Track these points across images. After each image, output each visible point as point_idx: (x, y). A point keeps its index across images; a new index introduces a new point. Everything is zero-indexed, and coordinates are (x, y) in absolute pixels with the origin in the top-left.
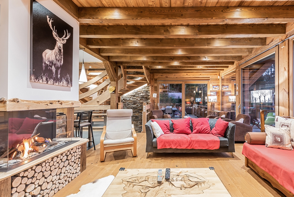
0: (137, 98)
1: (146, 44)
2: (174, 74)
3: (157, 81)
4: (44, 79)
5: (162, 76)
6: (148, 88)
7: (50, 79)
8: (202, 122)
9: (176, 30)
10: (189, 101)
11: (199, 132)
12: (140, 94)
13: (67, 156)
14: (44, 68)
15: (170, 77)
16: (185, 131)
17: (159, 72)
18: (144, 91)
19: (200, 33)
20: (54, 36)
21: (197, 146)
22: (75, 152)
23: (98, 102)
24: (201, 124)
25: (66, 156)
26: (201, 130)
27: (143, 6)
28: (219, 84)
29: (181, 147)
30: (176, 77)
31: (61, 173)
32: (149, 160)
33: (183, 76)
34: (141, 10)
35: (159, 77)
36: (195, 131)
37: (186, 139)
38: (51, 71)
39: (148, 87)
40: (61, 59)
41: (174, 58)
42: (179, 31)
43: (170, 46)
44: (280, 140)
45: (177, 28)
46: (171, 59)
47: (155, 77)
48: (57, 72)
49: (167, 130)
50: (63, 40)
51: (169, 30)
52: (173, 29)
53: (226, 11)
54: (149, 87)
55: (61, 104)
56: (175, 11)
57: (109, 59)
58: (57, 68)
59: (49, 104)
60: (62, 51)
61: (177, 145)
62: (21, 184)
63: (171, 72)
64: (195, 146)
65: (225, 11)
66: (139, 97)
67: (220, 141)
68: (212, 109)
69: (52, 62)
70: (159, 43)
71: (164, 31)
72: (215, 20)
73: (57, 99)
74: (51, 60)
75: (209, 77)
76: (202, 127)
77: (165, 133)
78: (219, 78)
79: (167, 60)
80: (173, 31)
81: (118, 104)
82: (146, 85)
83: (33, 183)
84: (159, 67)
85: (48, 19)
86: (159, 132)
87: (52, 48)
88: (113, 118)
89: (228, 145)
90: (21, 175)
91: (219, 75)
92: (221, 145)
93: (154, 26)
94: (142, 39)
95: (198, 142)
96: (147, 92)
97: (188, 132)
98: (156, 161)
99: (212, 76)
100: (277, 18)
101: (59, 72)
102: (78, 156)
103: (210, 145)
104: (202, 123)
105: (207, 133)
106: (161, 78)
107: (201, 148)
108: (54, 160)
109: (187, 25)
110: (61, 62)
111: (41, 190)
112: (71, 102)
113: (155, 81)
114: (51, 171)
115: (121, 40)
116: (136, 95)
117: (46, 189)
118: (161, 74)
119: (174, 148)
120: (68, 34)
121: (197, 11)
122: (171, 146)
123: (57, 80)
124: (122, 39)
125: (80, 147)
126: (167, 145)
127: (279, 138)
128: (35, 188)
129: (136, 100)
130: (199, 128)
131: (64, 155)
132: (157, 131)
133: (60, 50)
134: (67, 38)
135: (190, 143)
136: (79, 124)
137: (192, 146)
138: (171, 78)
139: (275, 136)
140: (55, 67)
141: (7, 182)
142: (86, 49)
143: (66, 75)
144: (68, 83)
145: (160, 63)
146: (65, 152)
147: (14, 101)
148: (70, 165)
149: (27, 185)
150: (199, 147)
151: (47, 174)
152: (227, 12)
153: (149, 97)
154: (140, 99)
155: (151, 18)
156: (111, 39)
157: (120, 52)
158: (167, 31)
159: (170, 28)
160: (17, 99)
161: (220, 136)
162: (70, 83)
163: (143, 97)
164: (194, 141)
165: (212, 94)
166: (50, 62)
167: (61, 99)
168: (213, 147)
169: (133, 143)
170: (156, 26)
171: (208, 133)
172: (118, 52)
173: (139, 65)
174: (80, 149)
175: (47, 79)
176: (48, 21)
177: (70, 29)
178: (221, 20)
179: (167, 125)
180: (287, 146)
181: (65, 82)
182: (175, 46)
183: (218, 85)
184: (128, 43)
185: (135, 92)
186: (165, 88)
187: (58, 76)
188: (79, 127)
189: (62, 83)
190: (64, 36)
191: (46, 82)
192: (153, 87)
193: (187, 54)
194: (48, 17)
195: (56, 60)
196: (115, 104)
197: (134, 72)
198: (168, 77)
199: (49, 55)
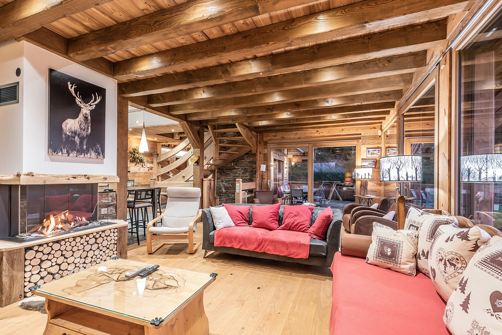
1: (214, 93)
2: (295, 132)
3: (268, 145)
4: (65, 151)
5: (275, 136)
7: (72, 151)
8: (298, 212)
9: (239, 68)
10: (349, 177)
11: (289, 228)
13: (96, 239)
14: (64, 140)
15: (289, 137)
16: (267, 225)
17: (270, 131)
19: (274, 66)
20: (78, 103)
21: (271, 248)
22: (109, 236)
23: (184, 177)
24: (294, 215)
25: (94, 239)
26: (292, 225)
27: (176, 46)
28: (380, 146)
29: (247, 247)
30: (297, 136)
31: (87, 256)
32: (204, 260)
33: (310, 135)
34: (175, 53)
35: (270, 138)
36: (284, 225)
37: (255, 237)
38: (75, 141)
40: (88, 128)
41: (273, 108)
42: (243, 69)
43: (246, 92)
44: (390, 253)
45: (240, 65)
46: (269, 109)
47: (265, 139)
48: (81, 143)
49: (241, 220)
50: (91, 105)
51: (229, 69)
52: (234, 67)
53: (290, 27)
55: (88, 178)
56: (216, 44)
57: (186, 118)
58: (82, 139)
59: (70, 178)
60: (89, 118)
61: (241, 243)
62: (35, 257)
63: (288, 129)
64: (268, 248)
65: (288, 28)
67: (310, 245)
68: (362, 193)
69: (75, 133)
70: (231, 90)
71: (223, 73)
72: (274, 45)
73: (85, 174)
74: (73, 130)
75: (360, 134)
76: (295, 221)
77: (237, 225)
78: (380, 134)
79: (263, 112)
80: (234, 71)
81: (203, 181)
83: (50, 260)
84: (264, 123)
85: (70, 86)
86: (223, 222)
87: (75, 116)
88: (175, 199)
89: (324, 254)
90: (36, 248)
91: (381, 129)
92: (312, 252)
93: (210, 67)
94: (208, 87)
95: (273, 242)
97: (271, 226)
98: (212, 263)
99: (366, 132)
100: (388, 17)
101: (85, 142)
102: (113, 242)
103: (293, 251)
104: (296, 214)
105: (301, 230)
106: (274, 140)
107: (277, 253)
108: (78, 239)
109: (253, 58)
110: (87, 131)
111: (60, 270)
112: (102, 177)
113: (265, 145)
114: (73, 252)
115: (184, 92)
117: (66, 270)
118: (274, 134)
119: (236, 248)
120: (97, 98)
121: (245, 37)
122: (232, 244)
123: (81, 151)
124: (185, 90)
125: (116, 230)
126: (227, 242)
127: (389, 250)
128: (52, 266)
130: (289, 221)
131: (91, 236)
132: (218, 221)
133: (86, 118)
134: (96, 103)
135: (261, 242)
137: (263, 249)
138: (290, 139)
139: (383, 244)
140: (78, 137)
141: (20, 253)
143: (95, 145)
144: (99, 154)
145: (259, 116)
146: (92, 233)
147: (28, 175)
148: (101, 250)
149: (42, 261)
150: (275, 250)
151: (68, 254)
152: (292, 29)
155: (186, 60)
156: (173, 92)
157: (192, 107)
158: (226, 72)
159: (230, 67)
160: (31, 173)
161: (315, 237)
162: (101, 154)
164: (266, 240)
165: (365, 164)
166: (72, 132)
167: (89, 173)
168: (296, 253)
169: (187, 234)
170: (212, 67)
171: (303, 232)
172: (190, 107)
173: (230, 122)
174: (116, 234)
175: (68, 152)
176: (70, 88)
177: (101, 91)
178: (285, 43)
179: (243, 213)
180: (402, 266)
181: (93, 154)
182: (254, 90)
183: (378, 148)
184: (192, 96)
186: (306, 154)
187: (83, 147)
189: (89, 154)
190: (92, 101)
191: (67, 155)
193: (285, 100)
194: (69, 83)
195: (81, 129)
196: (199, 180)
197: (235, 132)
198: (285, 137)
199: (71, 125)
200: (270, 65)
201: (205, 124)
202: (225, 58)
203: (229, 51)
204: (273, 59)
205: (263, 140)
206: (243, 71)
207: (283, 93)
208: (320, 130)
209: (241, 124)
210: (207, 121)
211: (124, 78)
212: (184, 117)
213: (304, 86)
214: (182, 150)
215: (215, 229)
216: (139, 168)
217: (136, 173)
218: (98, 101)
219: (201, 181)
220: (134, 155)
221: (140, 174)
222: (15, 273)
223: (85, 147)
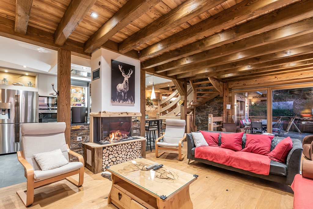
1: (193, 60)
2: (255, 80)
3: (232, 90)
4: (118, 100)
5: (238, 84)
7: (121, 100)
8: (258, 140)
9: (211, 40)
11: (251, 151)
13: (131, 146)
14: (117, 95)
15: (249, 84)
16: (232, 147)
17: (234, 81)
19: (238, 34)
20: (123, 75)
21: (236, 164)
22: (137, 145)
23: (175, 113)
24: (255, 141)
25: (130, 146)
26: (254, 149)
27: (171, 35)
29: (217, 161)
30: (257, 83)
31: (127, 155)
32: (188, 166)
33: (269, 81)
34: (170, 39)
35: (234, 85)
36: (246, 149)
37: (223, 154)
38: (122, 95)
40: (127, 88)
41: (236, 64)
43: (216, 56)
45: (212, 38)
46: (234, 65)
47: (230, 87)
49: (212, 142)
50: (128, 76)
51: (204, 42)
52: (207, 41)
55: (128, 114)
56: (196, 28)
57: (176, 77)
58: (125, 94)
59: (120, 114)
60: (128, 82)
61: (213, 158)
62: (106, 152)
63: (249, 78)
64: (234, 163)
67: (270, 165)
69: (122, 91)
70: (205, 56)
71: (200, 45)
72: (238, 19)
73: (126, 112)
74: (121, 89)
76: (256, 146)
77: (210, 145)
79: (228, 68)
80: (208, 43)
81: (186, 115)
83: (112, 155)
85: (120, 67)
86: (200, 142)
87: (122, 82)
88: (170, 126)
89: (284, 174)
90: (107, 148)
92: (271, 171)
93: (191, 44)
94: (190, 56)
95: (238, 160)
97: (236, 148)
98: (194, 168)
101: (126, 95)
102: (139, 148)
103: (255, 168)
104: (257, 141)
105: (262, 154)
106: (237, 86)
107: (242, 168)
108: (124, 145)
109: (222, 31)
110: (127, 89)
111: (116, 160)
112: (134, 113)
113: (229, 90)
114: (122, 152)
115: (175, 62)
117: (119, 160)
118: (237, 82)
119: (210, 160)
120: (131, 71)
121: (216, 19)
122: (207, 158)
123: (125, 100)
124: (176, 61)
125: (140, 142)
126: (203, 156)
128: (113, 158)
130: (251, 146)
131: (129, 144)
132: (197, 142)
133: (126, 82)
134: (131, 74)
135: (228, 159)
136: (149, 128)
137: (230, 163)
138: (251, 85)
140: (123, 93)
141: (101, 149)
142: (155, 74)
143: (130, 97)
144: (132, 101)
145: (225, 71)
146: (130, 143)
147: (104, 112)
148: (133, 152)
149: (109, 155)
150: (239, 166)
151: (120, 152)
155: (177, 42)
156: (169, 63)
157: (180, 70)
158: (202, 44)
159: (205, 41)
160: (105, 111)
161: (275, 160)
164: (232, 158)
166: (121, 90)
167: (128, 111)
168: (258, 170)
169: (178, 148)
170: (193, 43)
171: (264, 155)
172: (178, 71)
173: (204, 77)
174: (140, 144)
175: (119, 100)
176: (119, 68)
177: (133, 68)
178: (246, 15)
179: (214, 138)
181: (130, 101)
182: (222, 54)
184: (180, 63)
186: (264, 96)
188: (148, 130)
189: (128, 101)
190: (129, 73)
191: (118, 102)
192: (227, 98)
193: (247, 57)
194: (119, 66)
195: (124, 88)
196: (184, 115)
197: (207, 84)
198: (246, 84)
199: (120, 87)
200: (234, 33)
201: (188, 80)
202: (201, 36)
203: (204, 31)
204: (237, 29)
205: (228, 87)
206: (214, 41)
207: (245, 52)
208: (278, 76)
209: (212, 78)
210: (189, 78)
211: (143, 59)
212: (175, 77)
213: (264, 44)
214: (174, 97)
215: (195, 146)
216: (150, 108)
217: (149, 111)
218: (132, 73)
219: (185, 116)
220: (148, 101)
221: (151, 112)
222: (99, 159)
223: (126, 98)
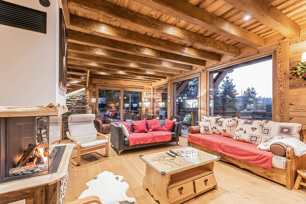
0: (73, 103)
2: (113, 81)
3: (96, 86)
6: (85, 93)
11: (154, 130)
12: (76, 98)
17: (99, 78)
18: (81, 95)
24: (154, 124)
28: (151, 93)
30: (114, 83)
33: (122, 84)
35: (98, 82)
36: (151, 129)
39: (85, 91)
46: (122, 69)
51: (140, 49)
54: (87, 92)
66: (75, 102)
71: (137, 50)
75: (144, 87)
76: (156, 126)
78: (151, 87)
79: (118, 69)
82: (84, 89)
88: (76, 123)
89: (176, 137)
91: (151, 85)
92: (173, 136)
96: (85, 97)
97: (145, 130)
99: (146, 85)
106: (100, 83)
107: (160, 141)
113: (93, 86)
116: (70, 99)
118: (100, 80)
127: (207, 128)
129: (71, 105)
137: (155, 141)
138: (110, 84)
145: (107, 70)
153: (87, 102)
154: (76, 104)
155: (137, 41)
161: (170, 131)
163: (80, 102)
165: (145, 100)
169: (105, 144)
171: (160, 131)
173: (85, 69)
180: (210, 132)
183: (150, 93)
184: (94, 51)
185: (70, 97)
192: (91, 92)
198: (107, 83)
205: (92, 82)
208: (126, 82)
